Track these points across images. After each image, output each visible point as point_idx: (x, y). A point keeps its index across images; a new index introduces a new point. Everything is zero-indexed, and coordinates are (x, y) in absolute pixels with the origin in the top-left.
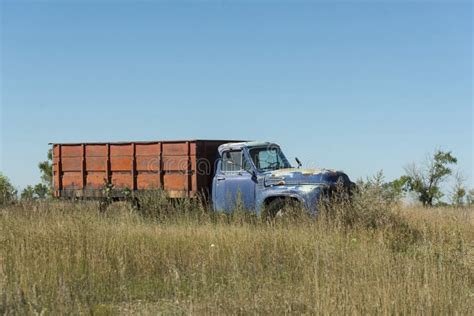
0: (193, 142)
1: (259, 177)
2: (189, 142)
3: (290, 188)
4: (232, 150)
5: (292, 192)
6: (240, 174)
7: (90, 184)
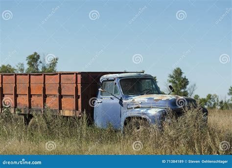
0: (79, 73)
1: (124, 101)
2: (77, 74)
3: (142, 111)
4: (108, 80)
5: (144, 114)
6: (111, 98)
7: (19, 103)
